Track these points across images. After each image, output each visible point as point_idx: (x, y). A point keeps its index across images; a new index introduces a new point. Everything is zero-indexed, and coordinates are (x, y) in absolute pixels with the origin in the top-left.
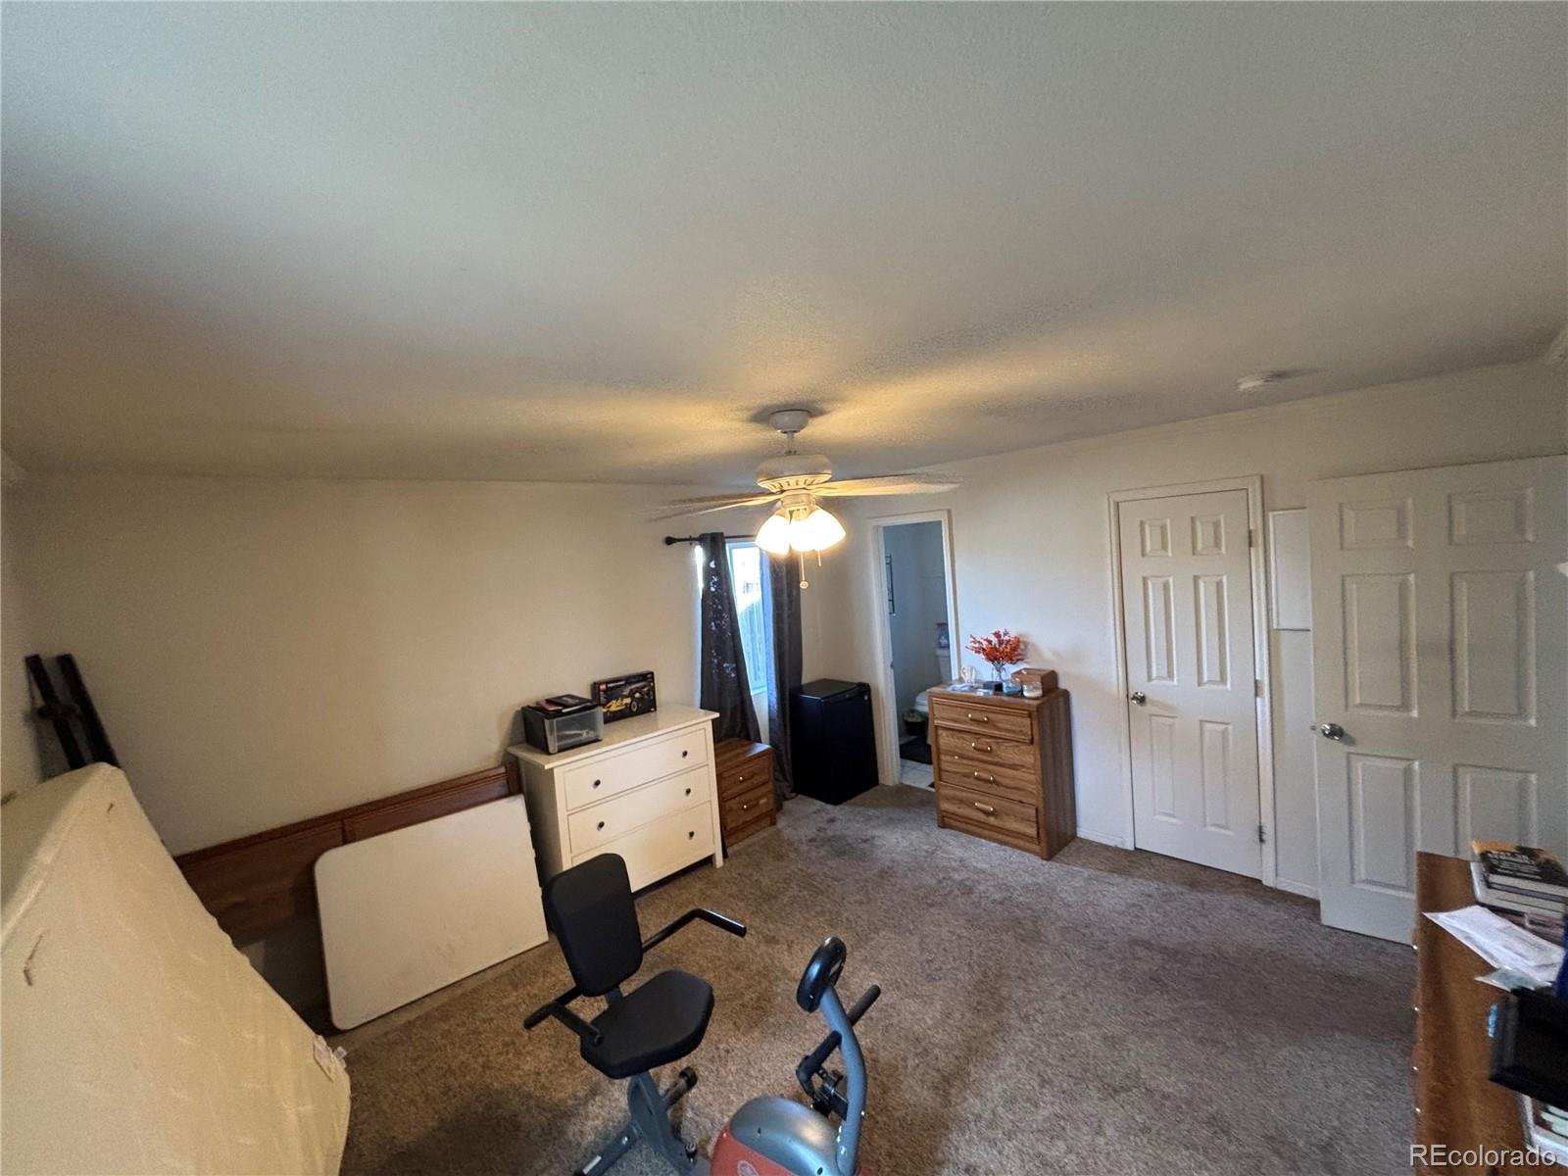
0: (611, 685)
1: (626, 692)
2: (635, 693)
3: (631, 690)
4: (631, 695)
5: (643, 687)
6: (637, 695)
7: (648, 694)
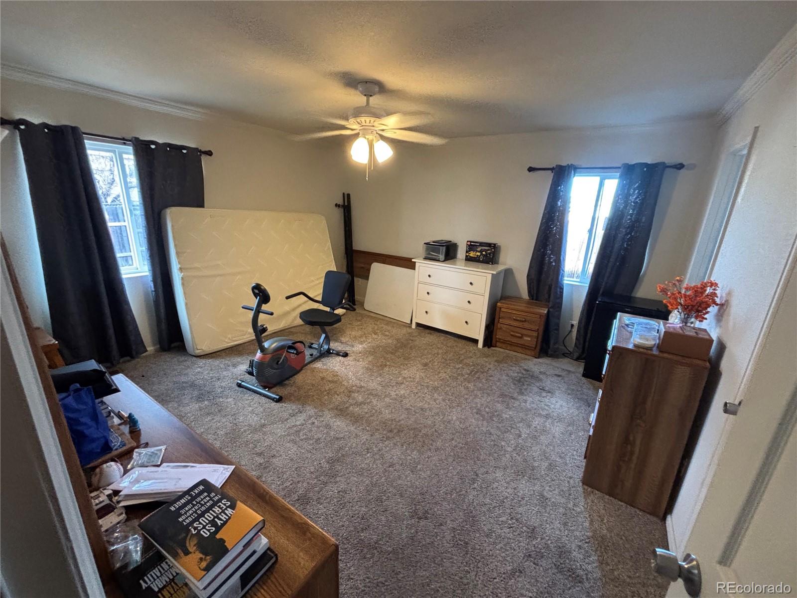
0: (473, 244)
1: (479, 249)
2: (484, 251)
3: (482, 249)
4: (481, 251)
5: (488, 250)
6: (484, 253)
7: (490, 254)
